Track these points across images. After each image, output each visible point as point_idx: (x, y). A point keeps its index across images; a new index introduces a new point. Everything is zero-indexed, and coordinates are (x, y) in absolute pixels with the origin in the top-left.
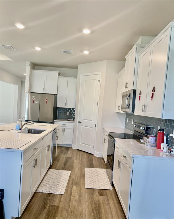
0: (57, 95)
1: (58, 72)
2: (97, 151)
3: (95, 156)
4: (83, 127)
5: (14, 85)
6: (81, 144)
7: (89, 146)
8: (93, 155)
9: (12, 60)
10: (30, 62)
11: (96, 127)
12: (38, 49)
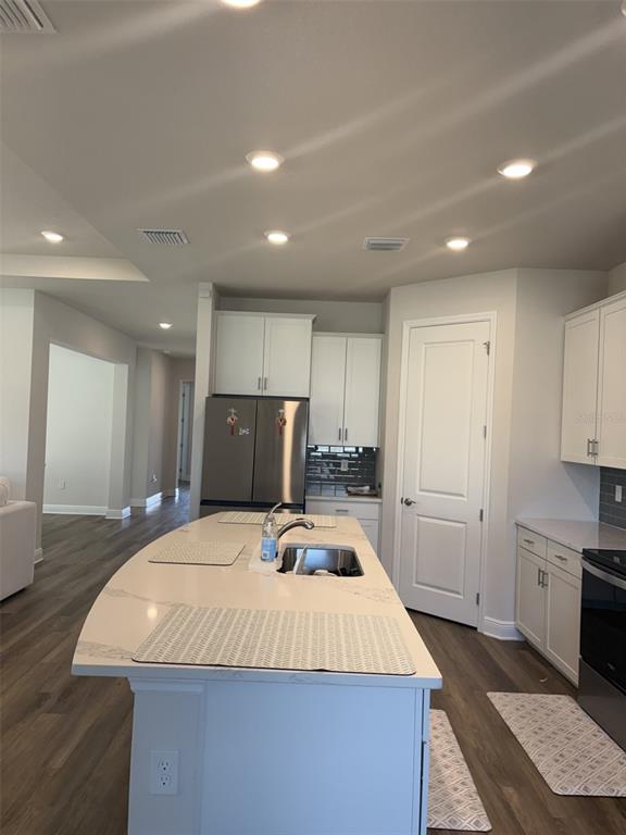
0: (308, 399)
1: (314, 316)
2: (491, 616)
3: (486, 633)
4: (421, 519)
5: (113, 365)
6: (415, 585)
7: (457, 596)
8: (476, 629)
9: (147, 280)
10: (211, 285)
11: (481, 519)
12: (278, 238)
